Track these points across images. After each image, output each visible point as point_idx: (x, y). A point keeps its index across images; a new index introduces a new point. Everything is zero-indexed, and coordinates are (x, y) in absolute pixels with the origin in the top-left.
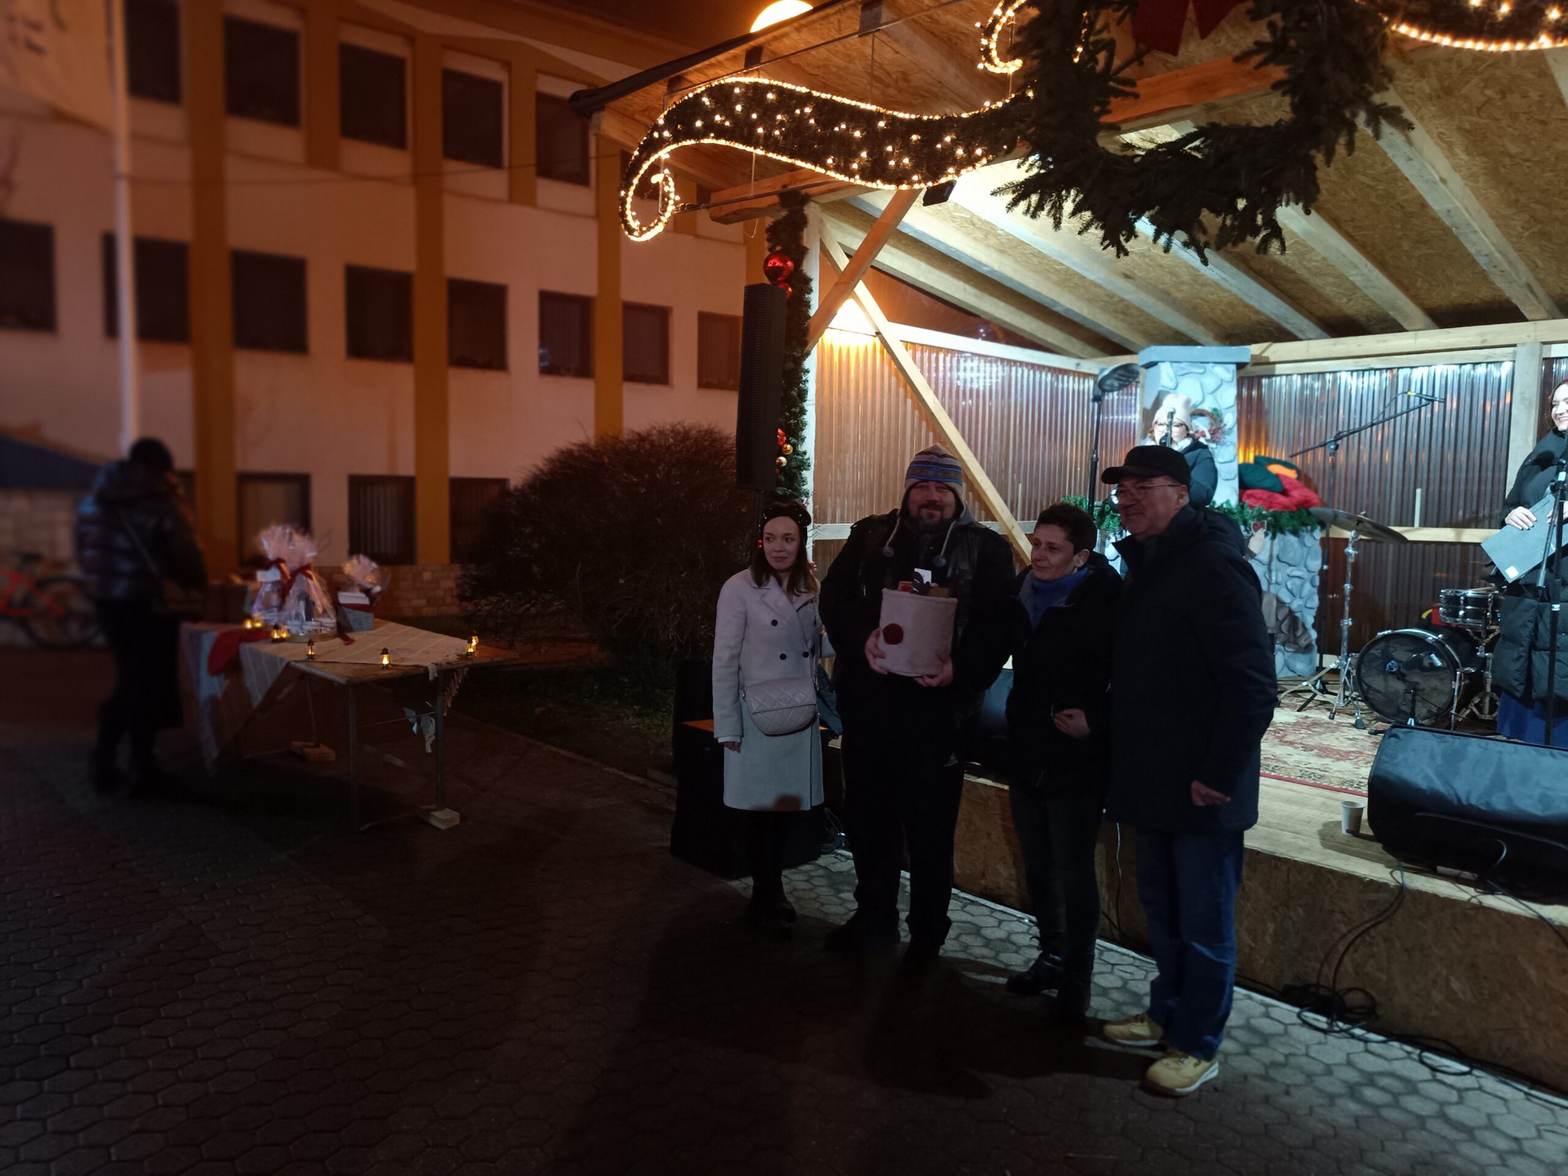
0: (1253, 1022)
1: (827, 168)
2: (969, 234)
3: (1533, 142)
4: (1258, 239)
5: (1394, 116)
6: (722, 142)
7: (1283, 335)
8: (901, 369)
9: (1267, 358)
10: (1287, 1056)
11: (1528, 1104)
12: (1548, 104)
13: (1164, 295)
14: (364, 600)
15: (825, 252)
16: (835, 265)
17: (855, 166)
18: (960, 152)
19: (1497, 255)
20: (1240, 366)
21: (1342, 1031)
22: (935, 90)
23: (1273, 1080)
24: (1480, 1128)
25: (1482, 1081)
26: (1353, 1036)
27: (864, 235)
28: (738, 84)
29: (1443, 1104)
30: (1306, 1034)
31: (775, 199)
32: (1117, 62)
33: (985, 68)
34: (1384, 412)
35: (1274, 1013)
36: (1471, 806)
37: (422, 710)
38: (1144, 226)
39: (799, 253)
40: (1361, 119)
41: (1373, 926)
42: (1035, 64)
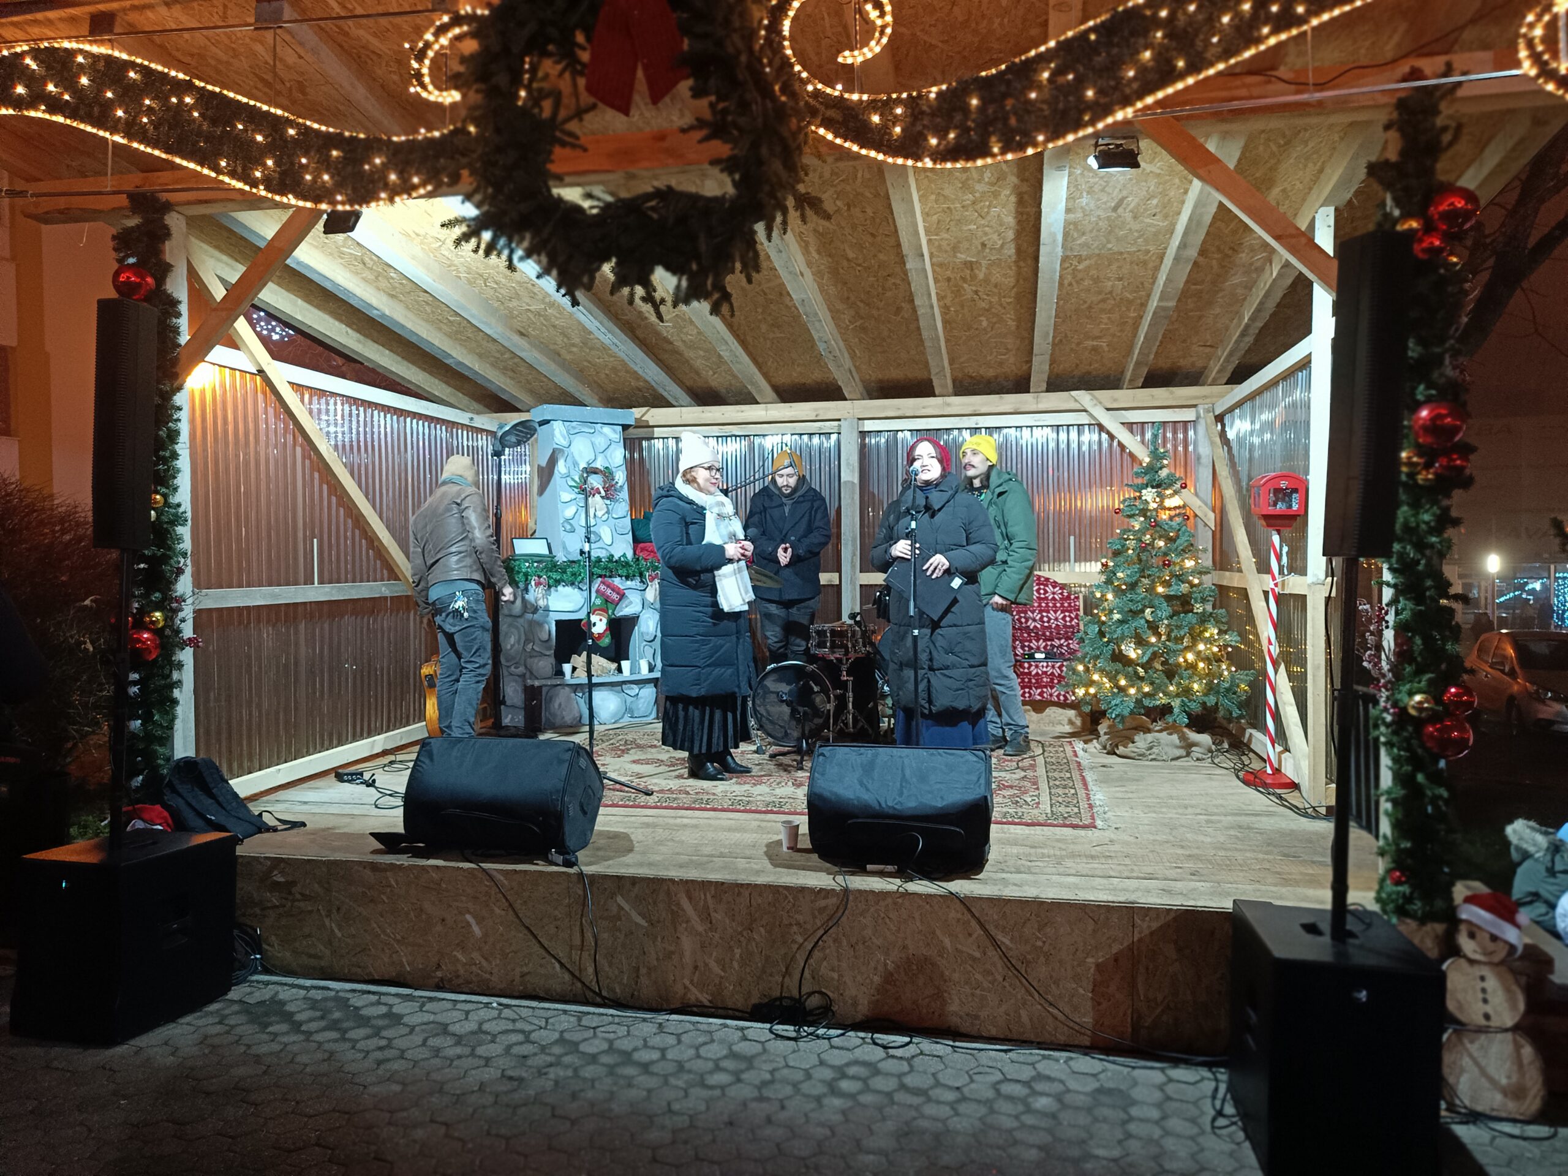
0: (735, 1048)
1: (218, 170)
2: (357, 273)
3: (865, 251)
5: (815, 204)
6: (60, 119)
7: (660, 402)
8: (289, 412)
10: (772, 1072)
11: (956, 1055)
12: (878, 221)
13: (555, 355)
15: (194, 274)
16: (208, 294)
18: (393, 177)
19: (831, 343)
20: (625, 427)
21: (808, 1034)
23: (768, 1099)
24: (932, 1088)
25: (921, 1046)
26: (818, 1037)
28: (81, 51)
29: (900, 1076)
30: (781, 1044)
31: (123, 200)
32: (563, 114)
35: (750, 1034)
36: (889, 807)
39: (163, 270)
40: (790, 202)
41: (826, 930)
42: (475, 98)
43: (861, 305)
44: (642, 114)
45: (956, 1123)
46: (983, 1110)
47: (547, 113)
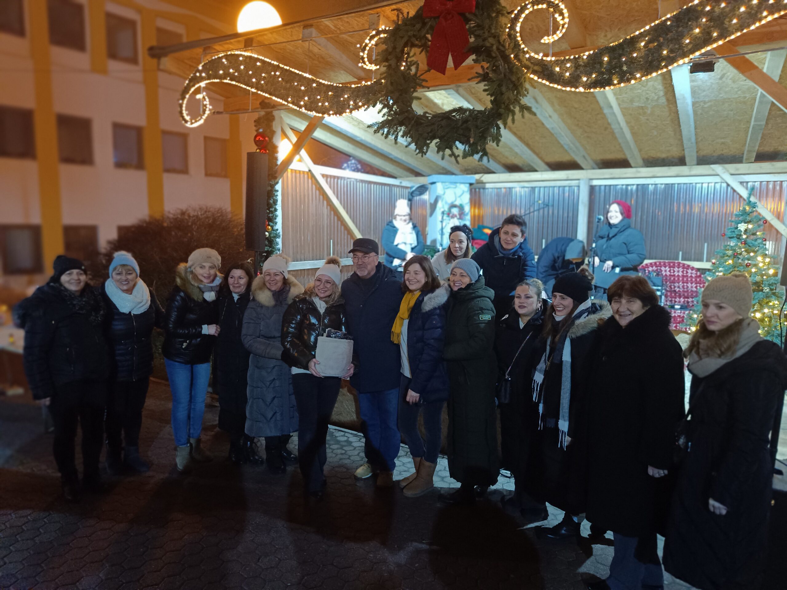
1: (288, 102)
4: (479, 156)
6: (234, 83)
7: (489, 171)
8: (321, 187)
9: (482, 181)
15: (283, 132)
17: (302, 103)
18: (352, 103)
19: (571, 144)
20: (471, 184)
28: (241, 55)
32: (420, 71)
33: (362, 66)
38: (433, 146)
39: (272, 134)
47: (413, 72)
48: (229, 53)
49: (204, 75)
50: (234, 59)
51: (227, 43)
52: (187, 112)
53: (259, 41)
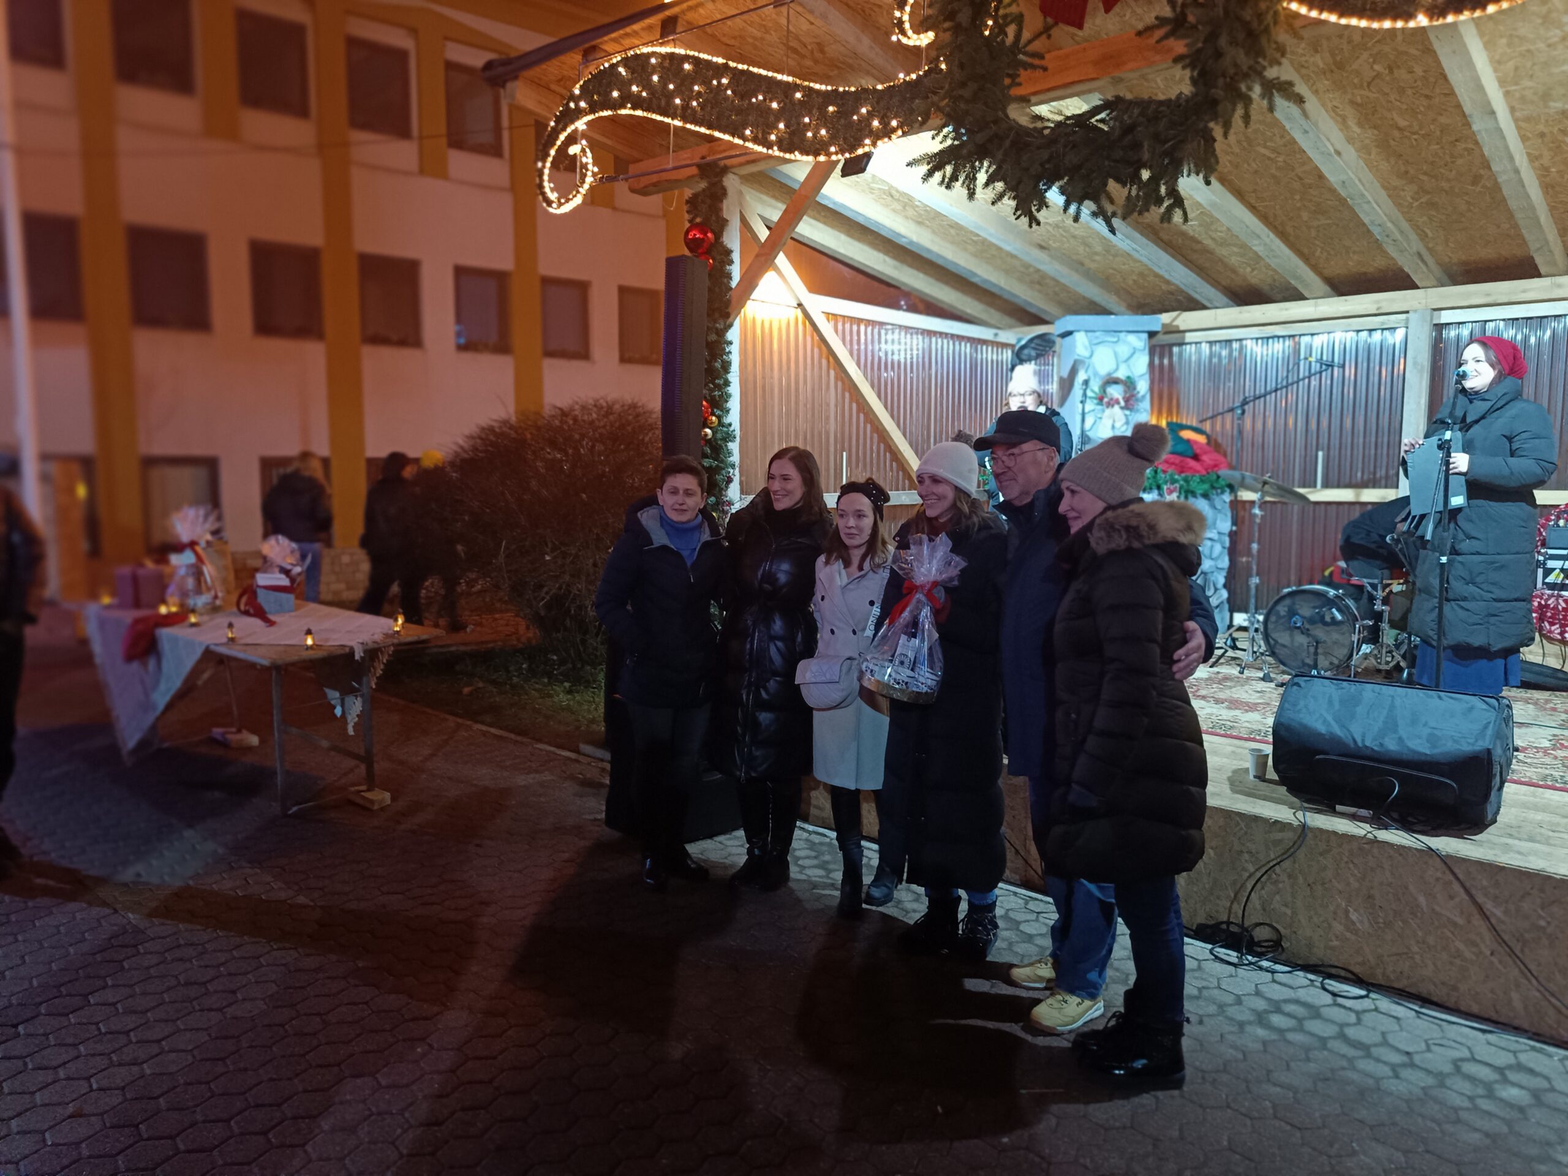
1: (745, 139)
2: (887, 206)
3: (1420, 116)
4: (1162, 209)
5: (1285, 89)
6: (639, 113)
7: (1193, 305)
8: (823, 340)
9: (1177, 326)
10: (1200, 990)
11: (1419, 1021)
12: (1432, 80)
13: (1078, 266)
14: (284, 581)
15: (745, 223)
16: (755, 237)
17: (773, 137)
18: (876, 123)
19: (1389, 225)
20: (1152, 334)
21: (1251, 963)
22: (850, 61)
24: (1376, 1045)
25: (1377, 1002)
26: (1261, 968)
27: (784, 207)
28: (654, 54)
29: (1342, 1026)
30: (1218, 966)
31: (694, 170)
32: (1026, 35)
33: (899, 40)
34: (1287, 377)
36: (1366, 747)
37: (347, 691)
38: (1054, 196)
39: (719, 225)
40: (1257, 90)
41: (1278, 863)
42: (947, 37)
43: (1425, 178)
44: (1133, 12)
45: (1393, 1085)
46: (1430, 1081)
47: (1010, 39)
48: (632, 53)
49: (583, 104)
50: (638, 65)
51: (627, 35)
52: (552, 185)
53: (689, 23)
